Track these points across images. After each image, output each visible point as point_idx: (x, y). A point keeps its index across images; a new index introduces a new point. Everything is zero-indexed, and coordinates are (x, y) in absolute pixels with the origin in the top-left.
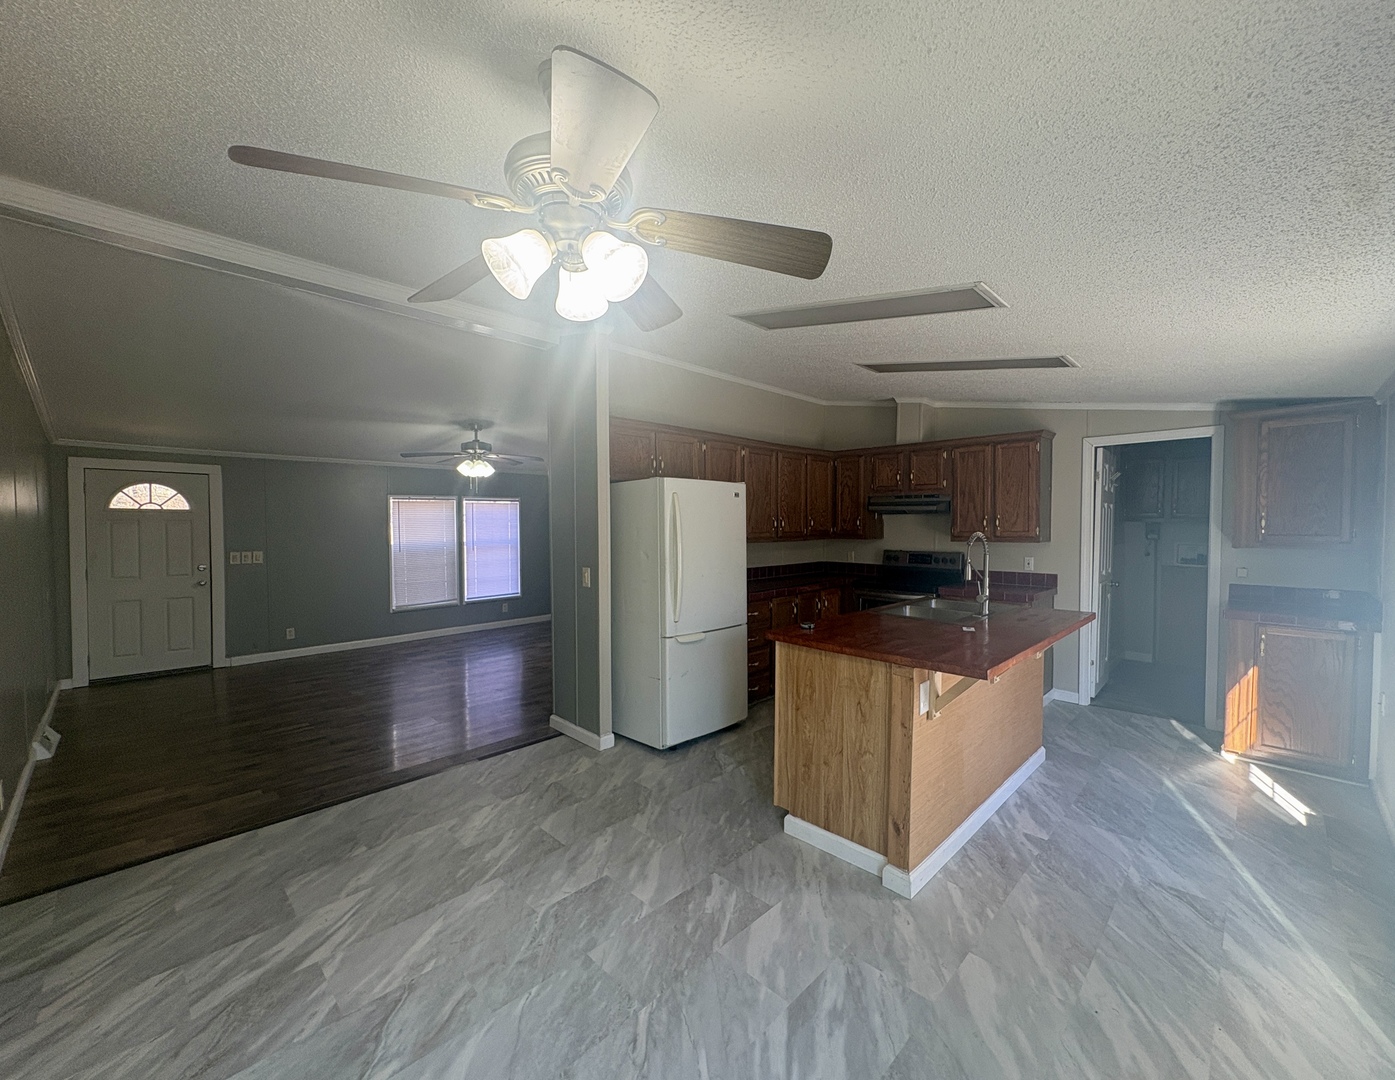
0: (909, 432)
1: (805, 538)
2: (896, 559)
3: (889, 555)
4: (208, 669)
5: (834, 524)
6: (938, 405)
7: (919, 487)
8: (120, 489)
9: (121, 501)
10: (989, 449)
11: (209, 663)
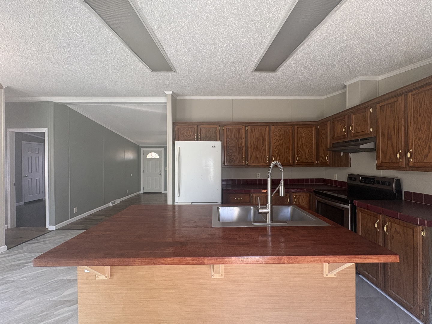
0: (352, 101)
1: (293, 166)
2: (355, 179)
3: (351, 177)
4: (161, 193)
5: (317, 159)
6: (380, 78)
7: (356, 134)
8: (148, 154)
9: (148, 157)
10: (401, 99)
11: (161, 192)
